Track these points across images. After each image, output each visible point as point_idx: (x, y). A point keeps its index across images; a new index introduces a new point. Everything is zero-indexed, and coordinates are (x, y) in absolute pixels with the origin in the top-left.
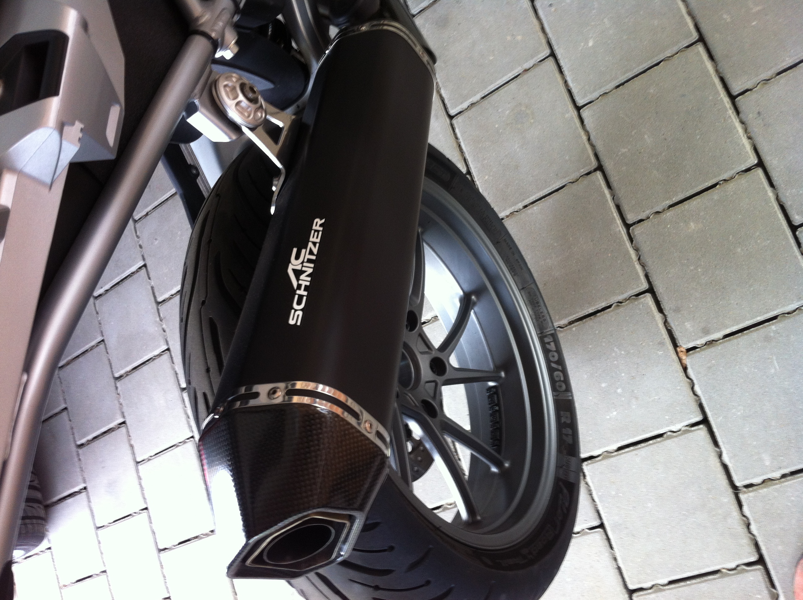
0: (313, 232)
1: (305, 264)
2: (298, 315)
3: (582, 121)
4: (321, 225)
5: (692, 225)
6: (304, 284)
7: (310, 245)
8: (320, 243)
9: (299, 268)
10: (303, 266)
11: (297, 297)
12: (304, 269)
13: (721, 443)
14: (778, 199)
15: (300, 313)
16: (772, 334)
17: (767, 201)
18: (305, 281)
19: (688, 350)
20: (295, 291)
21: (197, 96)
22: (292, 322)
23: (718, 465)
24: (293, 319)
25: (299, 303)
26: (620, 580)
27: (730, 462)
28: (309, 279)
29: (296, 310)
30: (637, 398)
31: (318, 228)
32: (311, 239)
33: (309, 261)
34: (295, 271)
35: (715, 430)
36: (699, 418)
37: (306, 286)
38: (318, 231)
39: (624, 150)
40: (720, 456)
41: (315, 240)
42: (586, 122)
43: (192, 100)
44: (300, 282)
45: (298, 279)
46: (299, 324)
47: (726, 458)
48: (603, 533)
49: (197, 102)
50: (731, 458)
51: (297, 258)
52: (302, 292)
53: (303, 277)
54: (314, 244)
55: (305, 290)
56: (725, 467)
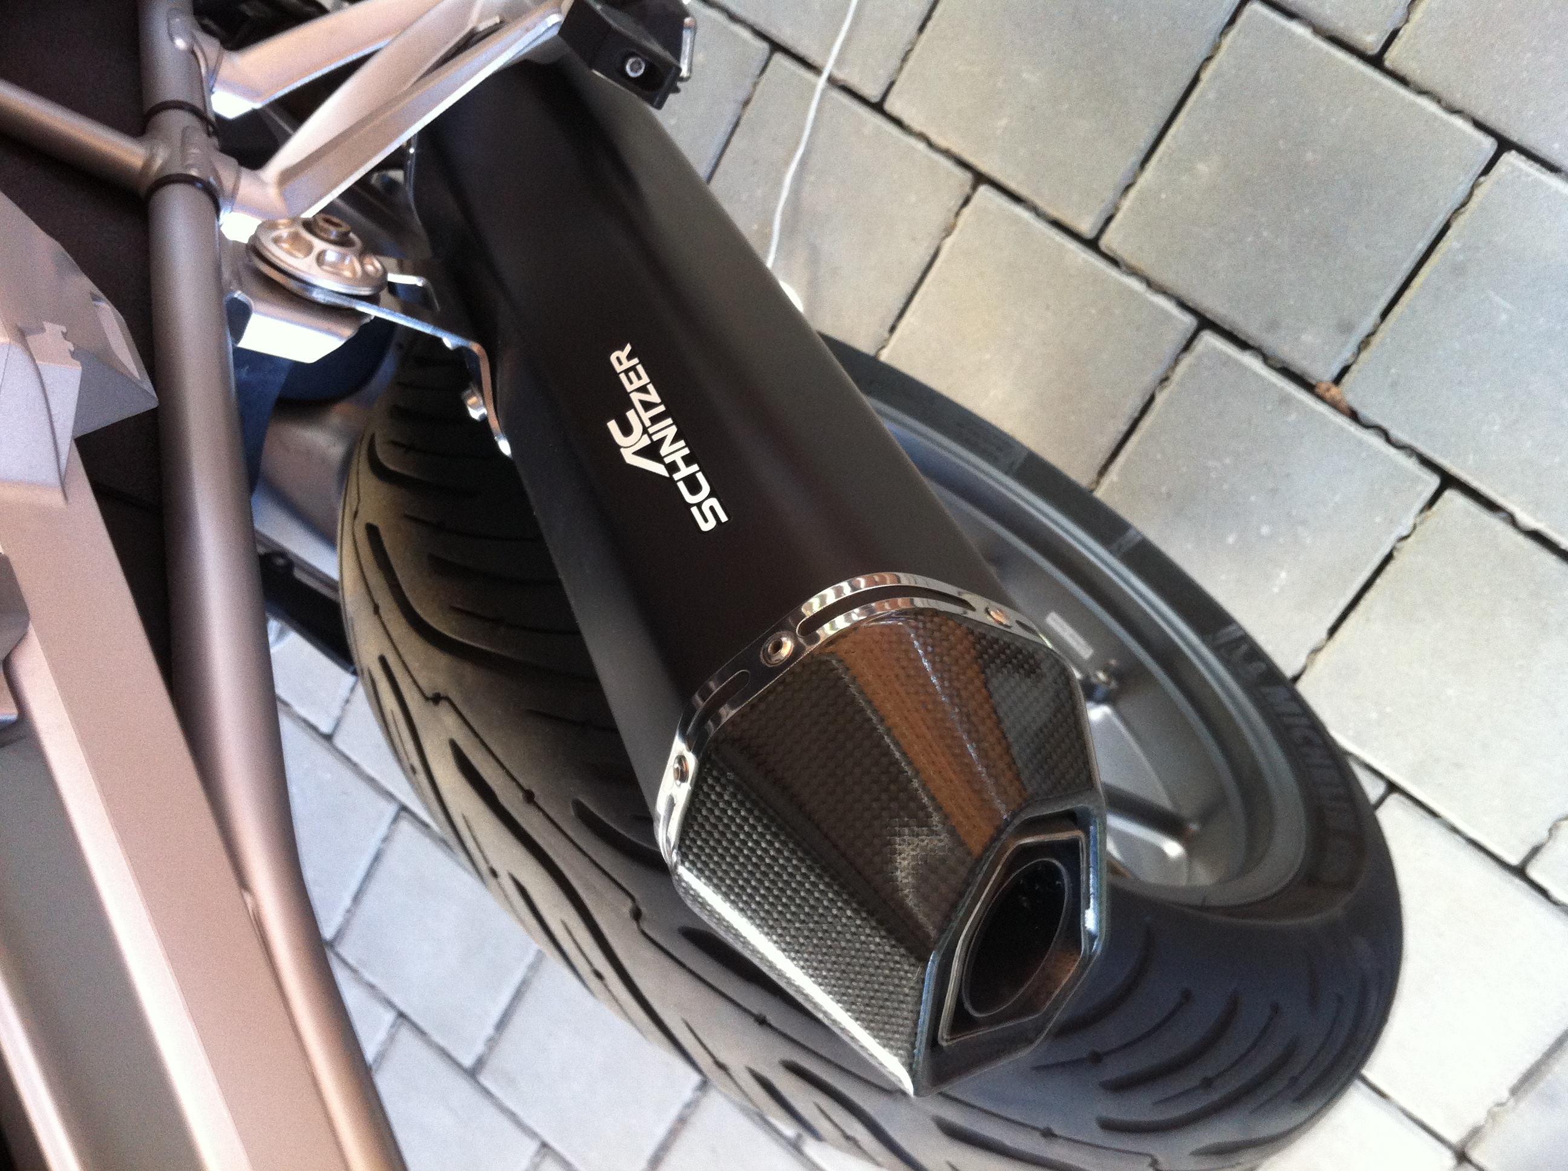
0: (623, 377)
1: (651, 430)
2: (712, 509)
3: (898, 122)
4: (630, 357)
5: (1202, 168)
6: (677, 458)
7: (636, 397)
8: (652, 381)
9: (645, 441)
10: (650, 436)
11: (681, 486)
12: (655, 438)
13: (1500, 500)
14: (1318, 31)
15: (714, 502)
16: (1461, 257)
17: (1301, 44)
18: (675, 451)
19: (1338, 380)
20: (671, 478)
21: (235, 284)
22: (707, 526)
23: (1521, 539)
24: (706, 520)
25: (694, 488)
26: (1488, 859)
27: (1538, 520)
28: (682, 443)
29: (699, 505)
30: (1304, 523)
31: (627, 364)
32: (629, 388)
33: (655, 420)
34: (642, 453)
35: (1475, 483)
36: (1434, 481)
37: (684, 458)
38: (633, 368)
39: (1003, 122)
40: (1512, 521)
41: (637, 384)
42: (906, 119)
43: (229, 296)
44: (667, 460)
45: (659, 459)
46: (724, 518)
47: (1527, 520)
48: (1402, 798)
49: (238, 295)
50: (1533, 514)
51: (627, 430)
52: (685, 471)
53: (664, 450)
54: (643, 389)
55: (688, 464)
56: (1536, 536)
